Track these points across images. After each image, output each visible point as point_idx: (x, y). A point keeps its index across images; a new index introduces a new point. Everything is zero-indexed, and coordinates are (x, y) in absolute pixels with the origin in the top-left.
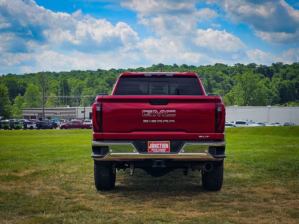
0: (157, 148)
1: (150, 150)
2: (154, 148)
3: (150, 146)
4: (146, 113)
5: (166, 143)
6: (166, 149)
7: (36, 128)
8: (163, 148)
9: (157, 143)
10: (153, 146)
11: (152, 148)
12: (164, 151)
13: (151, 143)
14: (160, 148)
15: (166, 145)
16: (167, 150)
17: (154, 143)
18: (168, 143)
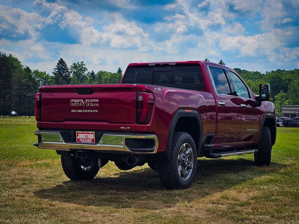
0: (84, 139)
1: (78, 139)
2: (82, 139)
3: (78, 136)
4: (73, 102)
5: (92, 133)
6: (91, 140)
7: (283, 126)
8: (89, 139)
9: (84, 133)
10: (81, 136)
11: (80, 139)
12: (90, 141)
13: (79, 133)
14: (86, 139)
15: (91, 136)
16: (93, 140)
17: (81, 133)
18: (93, 133)
